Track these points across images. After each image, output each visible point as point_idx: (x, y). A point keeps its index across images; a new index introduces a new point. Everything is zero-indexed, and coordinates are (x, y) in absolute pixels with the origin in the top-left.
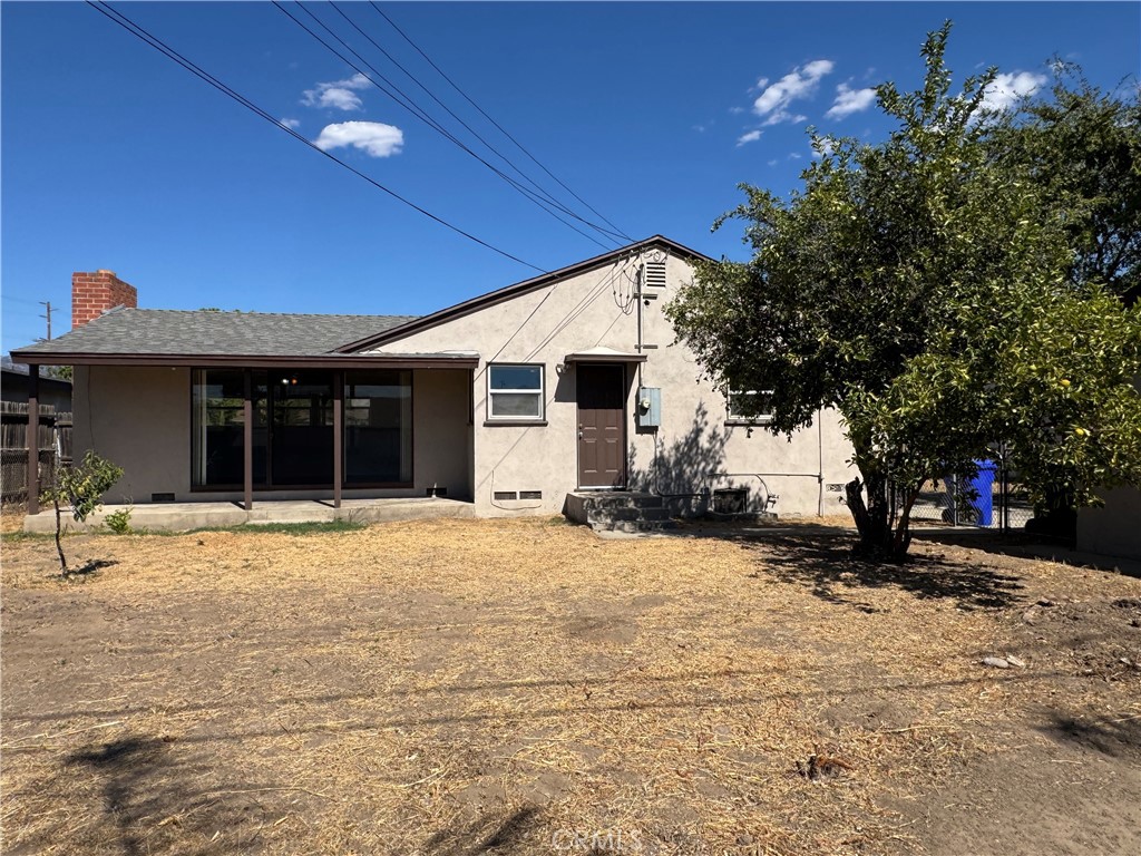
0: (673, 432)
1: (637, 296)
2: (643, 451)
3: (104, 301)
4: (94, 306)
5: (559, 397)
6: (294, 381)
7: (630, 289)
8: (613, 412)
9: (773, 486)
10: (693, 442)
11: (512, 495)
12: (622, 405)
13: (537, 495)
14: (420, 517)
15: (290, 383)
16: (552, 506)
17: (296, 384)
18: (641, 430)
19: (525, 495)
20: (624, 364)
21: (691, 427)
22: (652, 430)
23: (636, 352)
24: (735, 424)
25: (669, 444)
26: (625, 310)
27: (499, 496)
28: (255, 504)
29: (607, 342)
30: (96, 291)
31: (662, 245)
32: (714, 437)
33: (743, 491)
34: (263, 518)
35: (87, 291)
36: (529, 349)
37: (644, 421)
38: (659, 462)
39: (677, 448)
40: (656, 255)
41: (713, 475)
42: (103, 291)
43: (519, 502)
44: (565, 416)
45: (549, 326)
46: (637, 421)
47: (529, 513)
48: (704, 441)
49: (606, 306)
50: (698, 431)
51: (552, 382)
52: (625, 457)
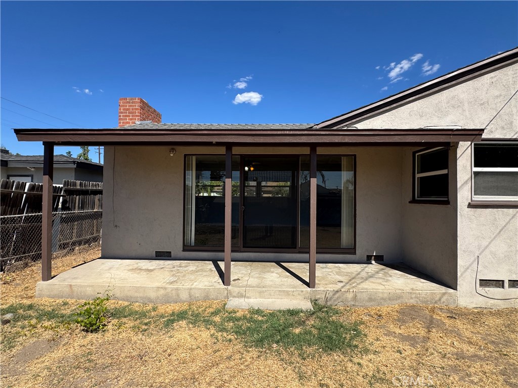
3: (137, 116)
4: (131, 119)
6: (252, 169)
11: (499, 283)
15: (249, 169)
17: (253, 170)
19: (515, 283)
27: (485, 283)
30: (133, 109)
35: (127, 109)
42: (137, 109)
43: (507, 290)
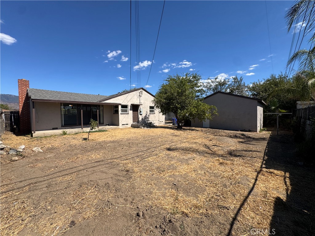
0: (144, 115)
1: (139, 96)
2: (140, 118)
5: (130, 110)
7: (139, 95)
8: (136, 112)
9: (154, 122)
10: (146, 116)
11: (124, 125)
12: (138, 111)
13: (128, 124)
14: (111, 129)
16: (129, 126)
18: (140, 115)
19: (126, 124)
20: (138, 105)
21: (146, 114)
22: (141, 115)
23: (139, 104)
24: (151, 114)
25: (143, 117)
26: (138, 97)
27: (123, 125)
28: (83, 128)
29: (136, 102)
31: (143, 89)
32: (148, 115)
33: (151, 122)
34: (86, 130)
36: (126, 102)
37: (141, 113)
38: (142, 119)
39: (144, 117)
40: (141, 90)
41: (148, 121)
43: (125, 125)
44: (131, 112)
45: (129, 99)
46: (140, 113)
47: (127, 127)
48: (147, 116)
49: (136, 97)
50: (146, 115)
51: (129, 108)
52: (138, 118)
